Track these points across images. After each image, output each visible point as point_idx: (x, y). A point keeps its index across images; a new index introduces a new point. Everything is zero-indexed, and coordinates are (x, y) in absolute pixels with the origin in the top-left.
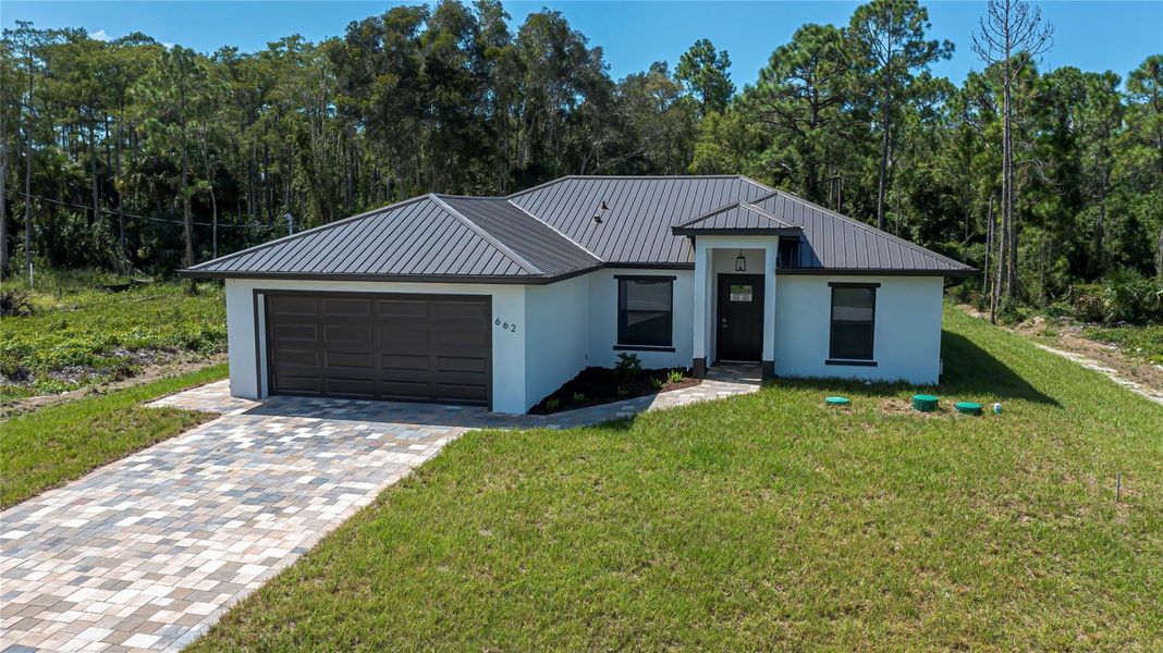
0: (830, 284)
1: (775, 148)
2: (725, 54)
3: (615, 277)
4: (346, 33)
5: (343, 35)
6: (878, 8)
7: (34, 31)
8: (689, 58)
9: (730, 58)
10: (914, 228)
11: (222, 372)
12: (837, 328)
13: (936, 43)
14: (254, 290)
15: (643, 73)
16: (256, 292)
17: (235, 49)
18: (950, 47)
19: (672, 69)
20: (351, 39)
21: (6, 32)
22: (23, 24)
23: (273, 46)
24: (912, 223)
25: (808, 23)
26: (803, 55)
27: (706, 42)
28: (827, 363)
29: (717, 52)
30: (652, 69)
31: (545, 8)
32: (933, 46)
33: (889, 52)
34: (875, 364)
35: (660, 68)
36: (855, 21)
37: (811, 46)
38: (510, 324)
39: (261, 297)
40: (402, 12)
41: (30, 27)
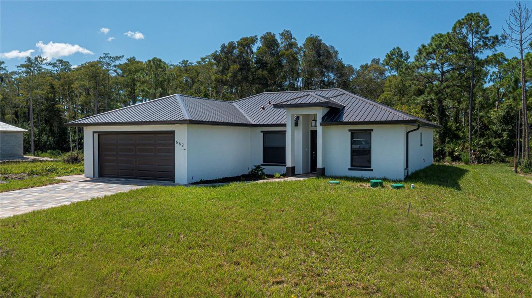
0: (350, 130)
1: (426, 94)
2: (407, 53)
3: (262, 132)
4: (220, 49)
5: (219, 49)
6: (465, 21)
7: (110, 57)
8: (389, 56)
9: (409, 55)
10: (505, 133)
11: (82, 171)
12: (354, 152)
13: (497, 36)
14: (93, 132)
15: (367, 64)
16: (94, 132)
17: (188, 61)
18: (505, 37)
19: (381, 62)
20: (222, 51)
21: (101, 58)
22: (106, 54)
23: (203, 59)
24: (503, 130)
25: (437, 33)
26: (433, 48)
27: (398, 48)
28: (349, 169)
29: (403, 52)
30: (372, 62)
31: (312, 34)
32: (496, 38)
33: (472, 43)
34: (372, 170)
35: (376, 61)
36: (454, 29)
37: (436, 43)
38: (181, 143)
39: (96, 135)
40: (245, 39)
41: (109, 56)
